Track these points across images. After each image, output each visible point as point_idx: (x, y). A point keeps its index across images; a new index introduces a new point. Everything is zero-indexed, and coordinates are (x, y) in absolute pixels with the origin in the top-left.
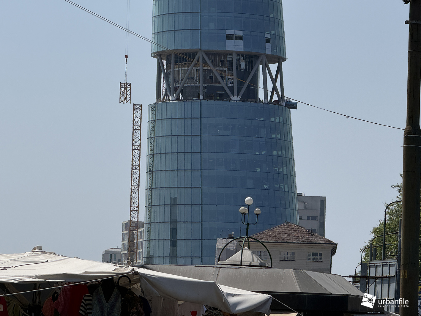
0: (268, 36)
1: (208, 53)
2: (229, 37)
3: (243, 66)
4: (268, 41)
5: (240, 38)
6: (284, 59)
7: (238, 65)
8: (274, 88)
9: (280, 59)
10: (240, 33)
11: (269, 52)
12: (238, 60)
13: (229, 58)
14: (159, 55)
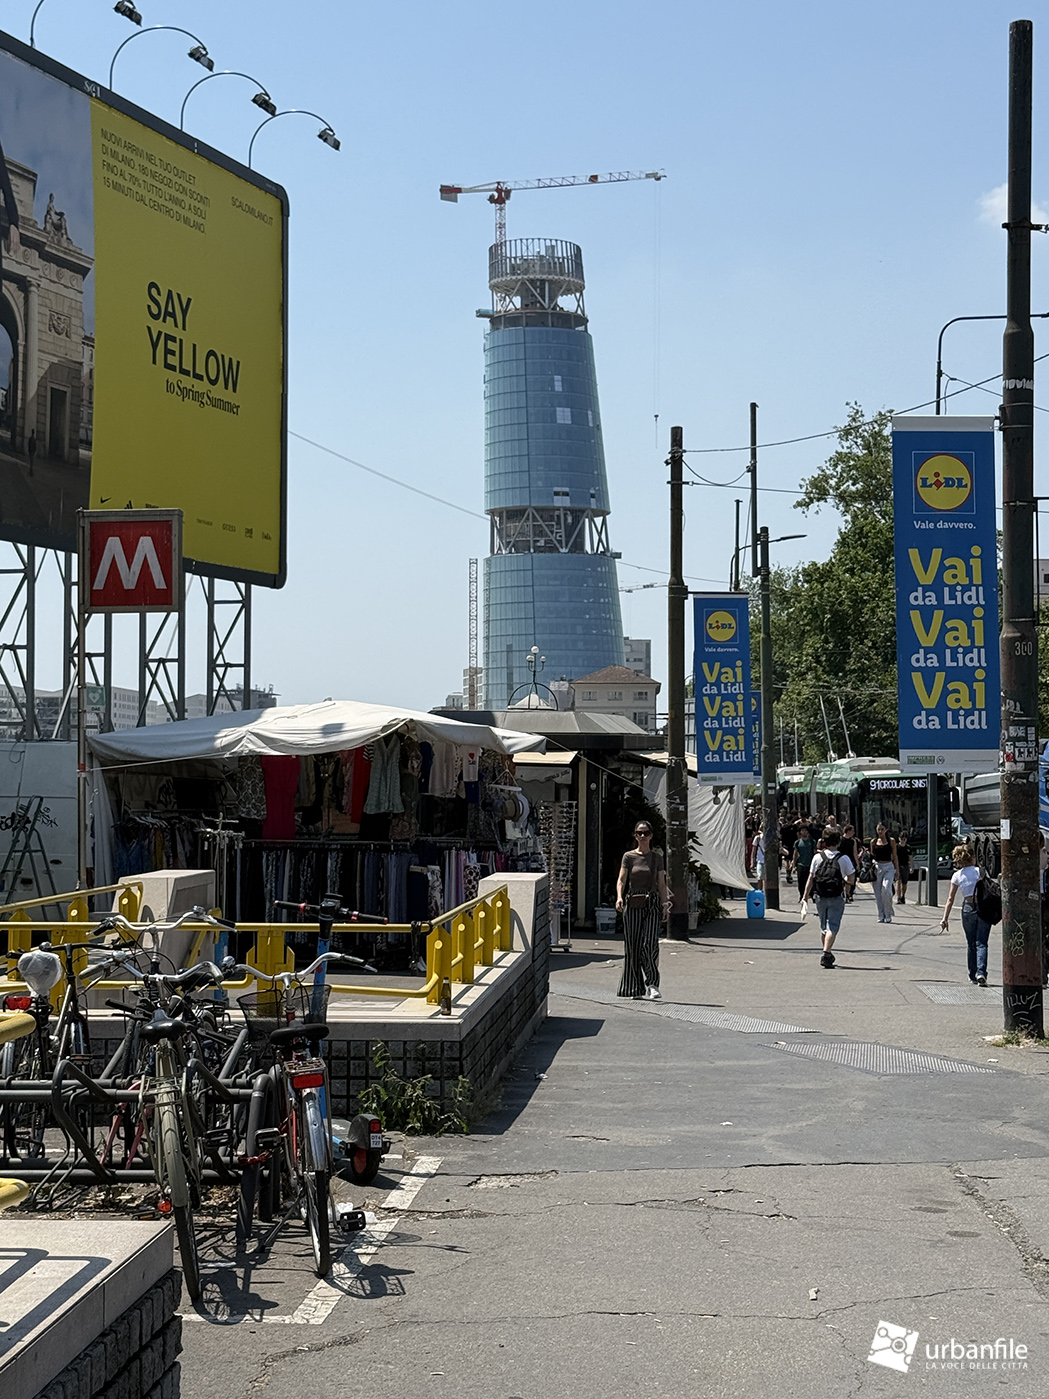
0: (592, 491)
1: (537, 509)
2: (557, 494)
3: (570, 520)
4: (593, 496)
5: (566, 494)
6: (609, 513)
7: (566, 519)
8: (600, 540)
9: (604, 513)
10: (567, 489)
11: (594, 506)
12: (565, 515)
13: (557, 513)
14: (492, 512)
